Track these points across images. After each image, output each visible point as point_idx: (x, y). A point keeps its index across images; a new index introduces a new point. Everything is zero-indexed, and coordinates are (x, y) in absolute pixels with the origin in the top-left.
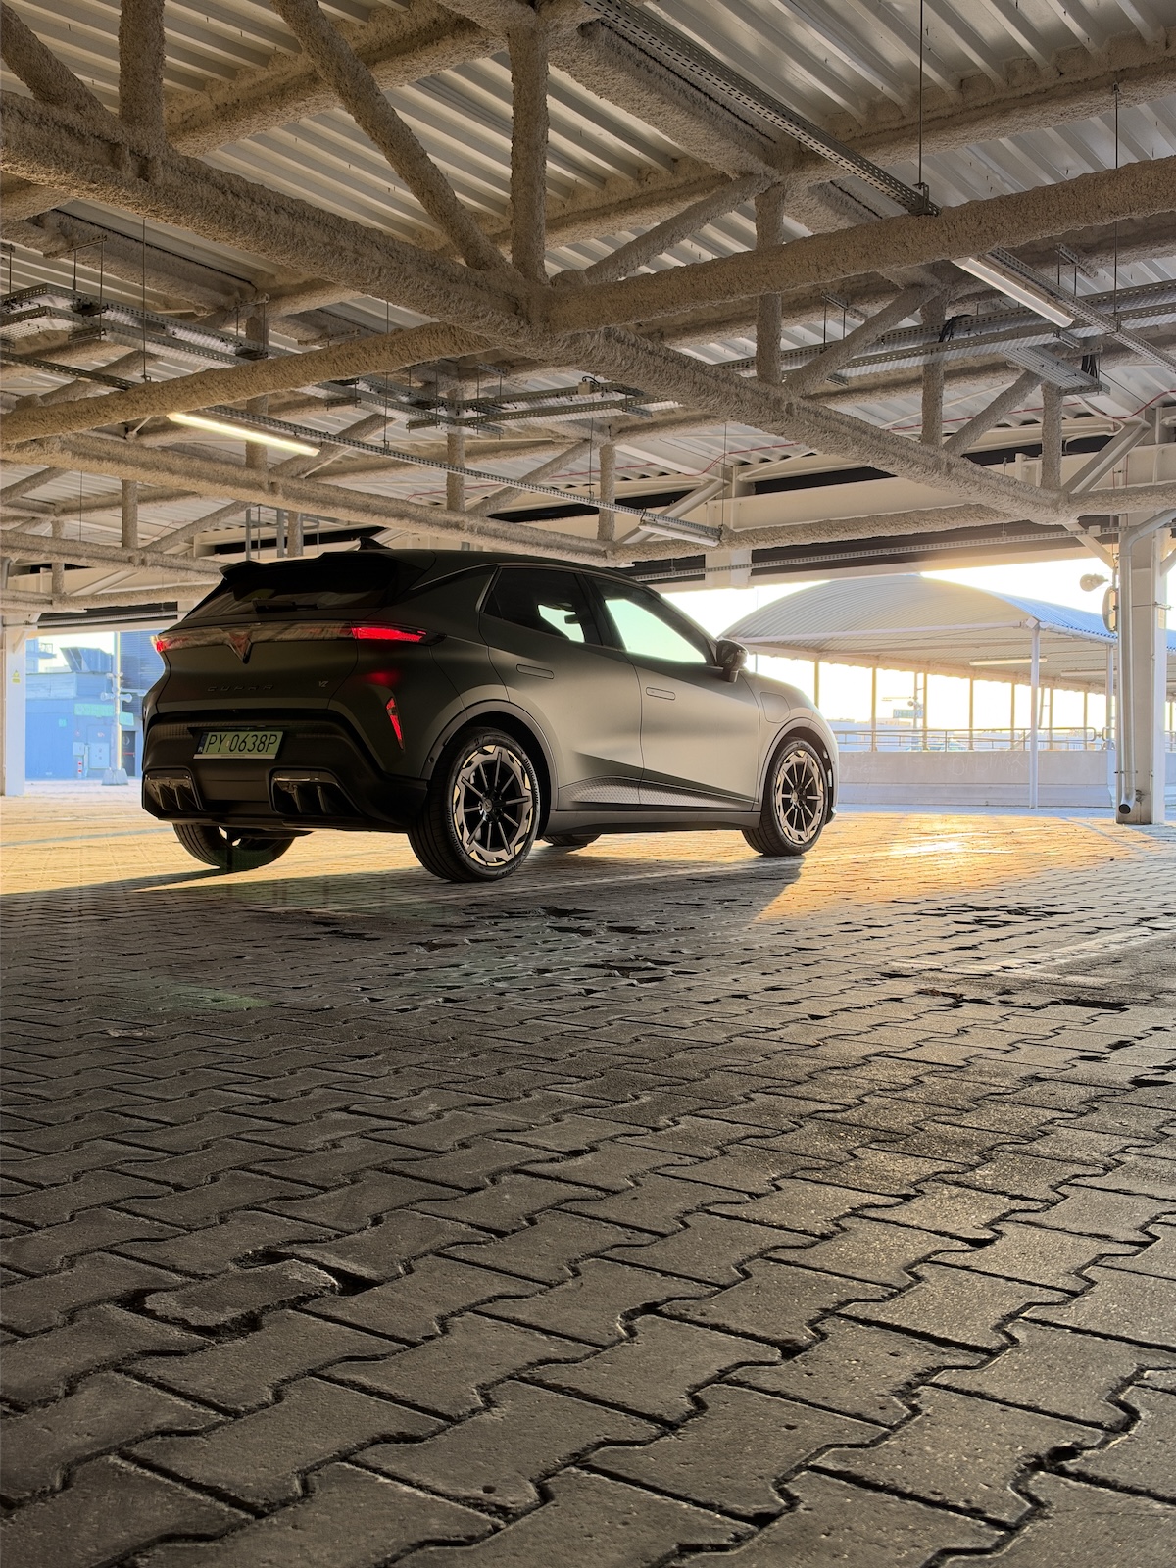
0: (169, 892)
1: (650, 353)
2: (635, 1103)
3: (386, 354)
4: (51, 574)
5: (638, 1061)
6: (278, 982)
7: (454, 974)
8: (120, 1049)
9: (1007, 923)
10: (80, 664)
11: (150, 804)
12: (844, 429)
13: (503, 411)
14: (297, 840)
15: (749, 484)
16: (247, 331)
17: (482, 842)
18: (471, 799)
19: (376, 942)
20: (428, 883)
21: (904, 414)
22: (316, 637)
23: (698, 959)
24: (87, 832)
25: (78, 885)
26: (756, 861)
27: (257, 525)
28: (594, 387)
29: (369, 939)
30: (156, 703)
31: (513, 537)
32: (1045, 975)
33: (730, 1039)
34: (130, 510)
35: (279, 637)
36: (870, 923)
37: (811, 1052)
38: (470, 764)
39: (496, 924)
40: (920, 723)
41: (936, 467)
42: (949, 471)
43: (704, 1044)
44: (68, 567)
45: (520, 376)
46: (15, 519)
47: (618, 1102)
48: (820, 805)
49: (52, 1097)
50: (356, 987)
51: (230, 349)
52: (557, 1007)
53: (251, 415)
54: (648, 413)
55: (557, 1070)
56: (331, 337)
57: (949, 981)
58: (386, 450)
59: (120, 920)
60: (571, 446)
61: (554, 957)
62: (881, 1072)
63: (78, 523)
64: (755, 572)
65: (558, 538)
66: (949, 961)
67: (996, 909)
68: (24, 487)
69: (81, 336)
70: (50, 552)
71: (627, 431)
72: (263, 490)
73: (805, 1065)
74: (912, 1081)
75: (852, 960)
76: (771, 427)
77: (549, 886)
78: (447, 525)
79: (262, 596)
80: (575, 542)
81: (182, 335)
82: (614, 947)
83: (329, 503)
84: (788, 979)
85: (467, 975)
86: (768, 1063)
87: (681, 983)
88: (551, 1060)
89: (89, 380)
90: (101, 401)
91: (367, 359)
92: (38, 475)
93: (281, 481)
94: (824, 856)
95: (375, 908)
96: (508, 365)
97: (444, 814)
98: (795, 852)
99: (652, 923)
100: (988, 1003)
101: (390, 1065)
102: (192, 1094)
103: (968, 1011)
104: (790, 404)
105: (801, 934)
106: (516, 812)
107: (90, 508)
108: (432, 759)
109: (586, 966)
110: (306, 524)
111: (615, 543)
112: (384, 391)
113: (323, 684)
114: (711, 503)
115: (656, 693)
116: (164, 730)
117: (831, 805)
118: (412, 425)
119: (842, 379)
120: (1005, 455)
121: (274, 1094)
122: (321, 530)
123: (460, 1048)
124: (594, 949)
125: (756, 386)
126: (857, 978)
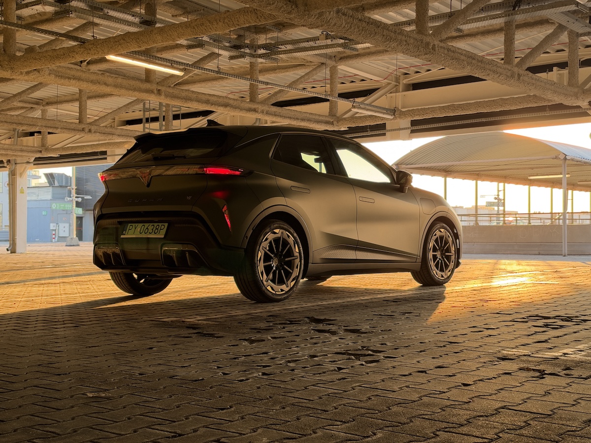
0: (109, 309)
1: (360, 20)
2: (374, 438)
3: (220, 24)
4: (41, 136)
5: (372, 411)
6: (173, 363)
7: (266, 358)
8: (94, 404)
9: (562, 327)
10: (54, 181)
11: (97, 261)
12: (462, 57)
13: (279, 50)
14: (174, 279)
15: (409, 85)
16: (145, 10)
17: (273, 281)
18: (267, 258)
19: (221, 339)
20: (244, 303)
21: (493, 47)
22: (184, 173)
23: (396, 349)
24: (61, 274)
25: (60, 305)
26: (419, 289)
27: (149, 110)
28: (327, 37)
29: (217, 337)
30: (101, 208)
31: (284, 115)
32: (587, 358)
33: (421, 399)
34: (83, 103)
35: (165, 173)
36: (487, 327)
37: (466, 406)
38: (267, 239)
39: (284, 328)
40: (501, 208)
41: (512, 76)
42: (519, 78)
43: (407, 402)
44: (49, 133)
45: (288, 31)
46: (22, 108)
47: (365, 437)
48: (453, 258)
49: (61, 433)
50: (214, 366)
51: (137, 20)
52: (324, 379)
53: (147, 55)
54: (357, 50)
55: (328, 417)
56: (189, 13)
57: (535, 362)
58: (218, 72)
59: (85, 326)
60: (314, 67)
61: (318, 348)
62: (507, 418)
63: (56, 110)
64: (413, 132)
65: (308, 115)
66: (533, 350)
67: (554, 318)
68: (27, 92)
69: (59, 14)
70: (41, 126)
71: (343, 58)
72: (154, 94)
73: (463, 414)
74: (524, 424)
75: (480, 349)
76: (424, 57)
77: (309, 305)
78: (250, 110)
79: (157, 151)
80: (317, 117)
81: (112, 13)
82: (349, 342)
83: (189, 100)
84: (447, 361)
85: (272, 359)
86: (443, 413)
87: (389, 364)
88: (324, 411)
89: (64, 39)
90: (71, 50)
91: (211, 26)
92: (35, 86)
93: (163, 89)
94: (456, 286)
95: (218, 318)
96: (281, 26)
97: (253, 266)
98: (440, 284)
99: (368, 327)
100: (559, 376)
101: (238, 413)
102: (135, 431)
103: (548, 380)
104: (434, 45)
105: (450, 333)
106: (291, 264)
107: (61, 102)
108: (247, 237)
109: (336, 353)
110: (174, 109)
111: (338, 117)
112: (217, 40)
113: (189, 198)
114: (389, 95)
115: (364, 199)
116: (104, 222)
117: (459, 258)
118: (231, 58)
119: (460, 30)
120: (547, 68)
121: (179, 432)
122: (182, 112)
123: (274, 404)
124: (338, 343)
125: (416, 36)
126: (485, 360)
